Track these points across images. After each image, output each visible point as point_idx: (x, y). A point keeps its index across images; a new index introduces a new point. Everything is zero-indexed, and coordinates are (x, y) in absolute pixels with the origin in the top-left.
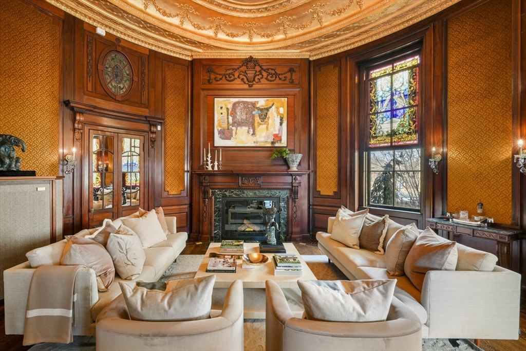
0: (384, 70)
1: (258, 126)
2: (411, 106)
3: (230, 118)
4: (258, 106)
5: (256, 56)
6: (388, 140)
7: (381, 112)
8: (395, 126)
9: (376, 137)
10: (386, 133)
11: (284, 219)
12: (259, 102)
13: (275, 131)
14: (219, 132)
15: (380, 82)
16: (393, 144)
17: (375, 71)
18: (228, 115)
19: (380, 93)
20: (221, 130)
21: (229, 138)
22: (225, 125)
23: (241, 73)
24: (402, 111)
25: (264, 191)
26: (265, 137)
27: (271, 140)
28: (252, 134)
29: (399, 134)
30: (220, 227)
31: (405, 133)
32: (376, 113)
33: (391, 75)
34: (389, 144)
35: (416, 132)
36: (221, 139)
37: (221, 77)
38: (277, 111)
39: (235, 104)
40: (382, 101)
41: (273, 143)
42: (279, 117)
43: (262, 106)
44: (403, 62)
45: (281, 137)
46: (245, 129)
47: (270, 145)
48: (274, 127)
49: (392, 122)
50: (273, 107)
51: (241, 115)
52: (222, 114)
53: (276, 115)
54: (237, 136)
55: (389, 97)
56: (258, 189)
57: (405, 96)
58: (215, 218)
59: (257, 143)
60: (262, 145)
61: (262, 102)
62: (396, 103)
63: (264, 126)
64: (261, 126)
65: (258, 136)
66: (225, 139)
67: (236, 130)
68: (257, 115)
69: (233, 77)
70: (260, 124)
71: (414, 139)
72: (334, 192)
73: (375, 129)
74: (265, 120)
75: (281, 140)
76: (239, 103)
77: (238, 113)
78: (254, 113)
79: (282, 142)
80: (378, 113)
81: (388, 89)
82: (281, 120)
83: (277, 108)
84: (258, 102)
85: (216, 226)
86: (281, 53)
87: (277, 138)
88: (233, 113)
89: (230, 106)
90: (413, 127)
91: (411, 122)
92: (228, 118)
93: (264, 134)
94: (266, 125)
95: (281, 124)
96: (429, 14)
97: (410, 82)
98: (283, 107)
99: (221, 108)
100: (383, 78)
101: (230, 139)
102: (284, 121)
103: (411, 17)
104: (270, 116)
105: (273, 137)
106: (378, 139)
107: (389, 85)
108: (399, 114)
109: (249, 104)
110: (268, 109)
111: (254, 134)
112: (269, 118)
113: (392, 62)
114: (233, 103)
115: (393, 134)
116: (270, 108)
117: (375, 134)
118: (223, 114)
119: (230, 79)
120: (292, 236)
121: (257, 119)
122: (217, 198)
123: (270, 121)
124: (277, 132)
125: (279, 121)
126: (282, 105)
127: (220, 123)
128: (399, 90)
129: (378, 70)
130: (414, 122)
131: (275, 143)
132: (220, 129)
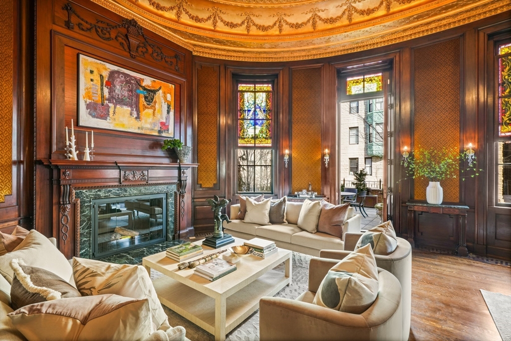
0: (249, 87)
1: (144, 110)
2: (267, 120)
3: (106, 91)
4: (144, 84)
5: (140, 23)
6: (253, 141)
7: (247, 119)
8: (257, 132)
9: (244, 138)
10: (251, 136)
11: (171, 216)
12: (145, 81)
13: (162, 118)
14: (88, 106)
15: (246, 95)
16: (256, 145)
17: (242, 85)
18: (102, 85)
19: (246, 104)
20: (90, 103)
21: (104, 117)
22: (98, 98)
23: (119, 34)
24: (261, 121)
25: (151, 187)
26: (151, 124)
27: (157, 128)
28: (136, 118)
29: (260, 138)
30: (90, 244)
31: (264, 138)
32: (243, 119)
33: (255, 92)
34: (253, 145)
35: (270, 138)
36: (90, 117)
37: (89, 26)
38: (165, 96)
39: (112, 73)
40: (249, 111)
41: (160, 132)
42: (166, 103)
43: (148, 86)
44: (261, 85)
45: (168, 126)
46: (127, 109)
47: (156, 134)
48: (161, 114)
49: (255, 129)
50: (161, 91)
51: (120, 90)
52: (92, 80)
53: (163, 101)
54: (115, 116)
55: (253, 109)
56: (144, 185)
57: (264, 111)
58: (82, 231)
59: (142, 129)
60: (148, 132)
61: (147, 81)
62: (258, 114)
63: (150, 111)
64: (147, 110)
65: (143, 121)
66: (97, 118)
67: (115, 107)
68: (142, 95)
69: (107, 36)
70: (146, 108)
71: (269, 143)
72: (214, 184)
73: (244, 132)
74: (152, 104)
75: (168, 130)
76: (118, 72)
77: (118, 87)
78: (138, 91)
79: (170, 132)
80: (245, 119)
81: (252, 103)
82: (168, 108)
83: (164, 93)
84: (143, 80)
85: (82, 243)
86: (168, 33)
87: (164, 126)
88: (110, 84)
89: (106, 74)
90: (268, 135)
91: (268, 131)
92: (102, 89)
93: (150, 120)
94: (152, 110)
95: (168, 112)
96: (281, 60)
97: (267, 102)
98: (170, 94)
99: (92, 72)
100: (249, 93)
101: (106, 119)
102: (171, 110)
103: (272, 56)
104: (157, 101)
105: (160, 126)
106: (246, 140)
107: (253, 100)
108: (259, 123)
109: (132, 80)
110: (154, 92)
111: (138, 118)
112: (155, 102)
113: (255, 83)
114: (109, 70)
115: (255, 137)
116: (158, 90)
117: (243, 135)
118: (95, 81)
119: (104, 36)
120: (181, 232)
121: (142, 100)
122: (85, 202)
123: (157, 106)
124: (164, 121)
125: (166, 109)
126: (169, 92)
127: (89, 92)
128: (260, 105)
129: (244, 85)
130: (270, 131)
131: (162, 132)
132: (88, 101)
